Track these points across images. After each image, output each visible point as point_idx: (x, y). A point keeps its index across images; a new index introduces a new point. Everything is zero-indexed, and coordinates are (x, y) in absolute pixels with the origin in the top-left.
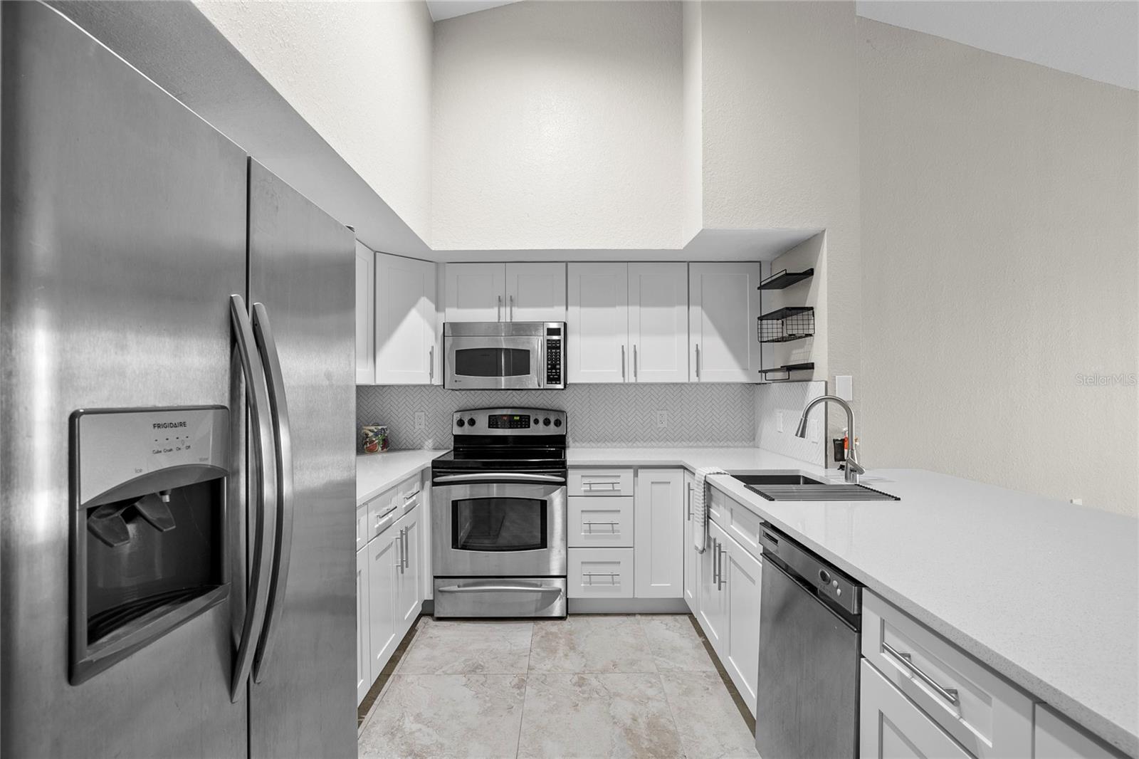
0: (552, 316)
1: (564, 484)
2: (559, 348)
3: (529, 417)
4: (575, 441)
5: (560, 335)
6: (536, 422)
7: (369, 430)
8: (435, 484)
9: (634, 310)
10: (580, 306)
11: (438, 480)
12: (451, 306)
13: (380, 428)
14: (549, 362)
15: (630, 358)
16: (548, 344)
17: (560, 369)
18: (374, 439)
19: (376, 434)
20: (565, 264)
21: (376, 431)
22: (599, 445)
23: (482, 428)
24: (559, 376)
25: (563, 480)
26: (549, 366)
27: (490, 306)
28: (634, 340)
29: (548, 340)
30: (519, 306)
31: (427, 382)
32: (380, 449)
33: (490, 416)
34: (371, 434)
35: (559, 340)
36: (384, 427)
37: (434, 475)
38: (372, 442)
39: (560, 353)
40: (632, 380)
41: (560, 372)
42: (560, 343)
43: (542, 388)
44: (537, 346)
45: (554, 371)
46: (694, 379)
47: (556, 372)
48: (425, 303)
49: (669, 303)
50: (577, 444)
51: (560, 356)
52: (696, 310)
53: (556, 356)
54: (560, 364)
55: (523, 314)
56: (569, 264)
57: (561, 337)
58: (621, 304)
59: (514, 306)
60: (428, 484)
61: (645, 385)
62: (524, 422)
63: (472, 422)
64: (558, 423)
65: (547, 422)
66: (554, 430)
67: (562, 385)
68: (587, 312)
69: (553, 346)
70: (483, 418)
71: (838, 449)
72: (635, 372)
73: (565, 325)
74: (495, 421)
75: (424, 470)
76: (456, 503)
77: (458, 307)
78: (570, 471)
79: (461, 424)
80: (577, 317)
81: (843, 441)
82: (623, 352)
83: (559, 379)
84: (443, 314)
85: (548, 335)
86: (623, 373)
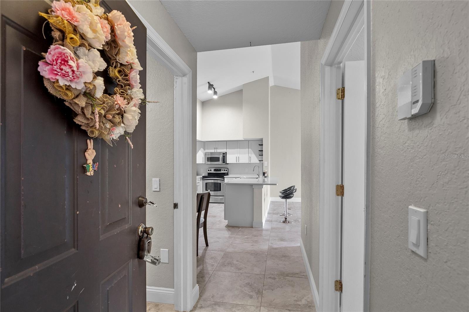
0: (224, 151)
1: (224, 180)
3: (221, 169)
4: (231, 174)
6: (222, 170)
8: (203, 180)
9: (239, 150)
11: (203, 179)
12: (206, 149)
14: (223, 159)
15: (238, 158)
23: (213, 172)
27: (213, 149)
28: (239, 155)
30: (218, 149)
31: (202, 163)
33: (214, 169)
37: (203, 178)
40: (238, 163)
43: (221, 164)
44: (221, 157)
46: (250, 162)
48: (202, 149)
49: (245, 148)
51: (225, 158)
52: (250, 149)
54: (225, 160)
55: (219, 151)
57: (225, 155)
58: (236, 149)
60: (202, 180)
61: (240, 163)
62: (220, 170)
63: (211, 170)
64: (226, 170)
65: (224, 170)
66: (225, 172)
67: (225, 164)
68: (230, 150)
69: (224, 156)
70: (213, 170)
71: (264, 174)
72: (239, 161)
73: (226, 153)
74: (215, 170)
75: (201, 178)
76: (206, 183)
77: (208, 149)
78: (225, 178)
79: (209, 170)
80: (228, 151)
81: (265, 172)
82: (236, 158)
83: (224, 162)
84: (205, 151)
85: (223, 154)
86: (236, 161)
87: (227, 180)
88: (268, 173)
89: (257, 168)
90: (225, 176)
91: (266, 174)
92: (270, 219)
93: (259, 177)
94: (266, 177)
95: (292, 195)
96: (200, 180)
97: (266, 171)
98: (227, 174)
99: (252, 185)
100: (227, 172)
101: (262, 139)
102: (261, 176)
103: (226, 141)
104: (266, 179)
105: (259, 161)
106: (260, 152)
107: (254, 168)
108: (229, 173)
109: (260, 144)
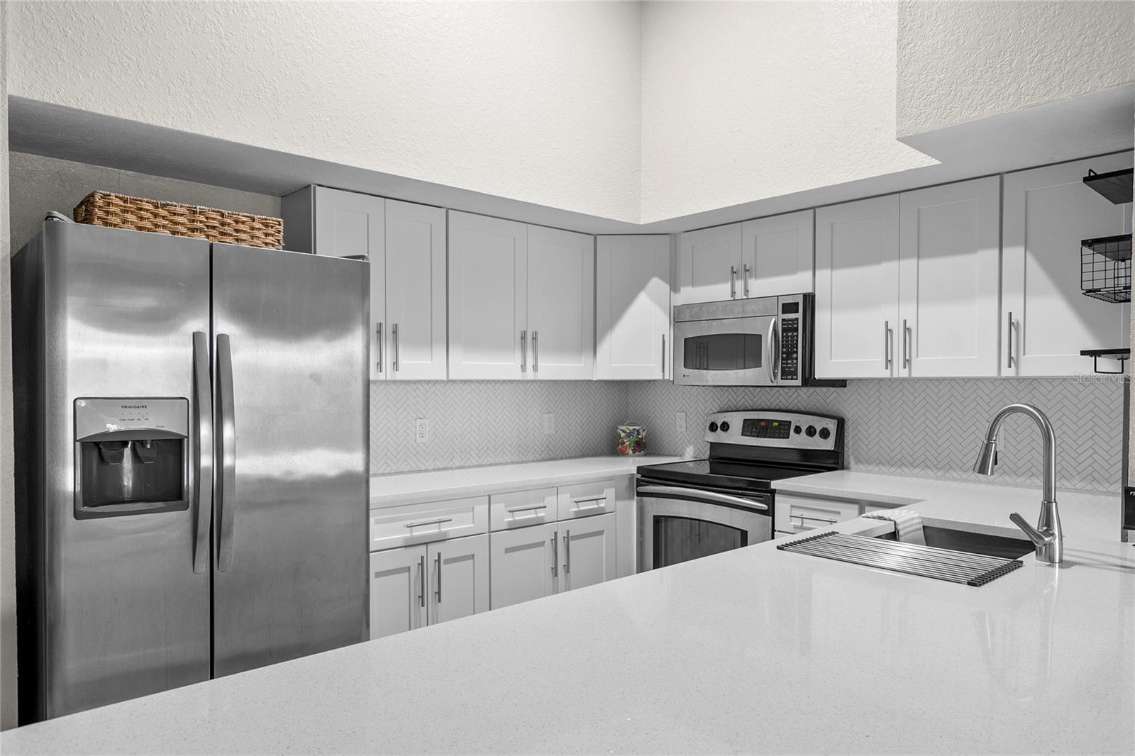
0: (793, 284)
1: (770, 516)
2: (797, 330)
3: (788, 424)
4: (858, 461)
5: (798, 312)
6: (797, 430)
7: (624, 429)
8: (638, 495)
9: (909, 264)
10: (832, 269)
11: (640, 489)
12: (686, 285)
13: (631, 428)
14: (785, 350)
15: (897, 341)
16: (783, 324)
17: (797, 359)
18: (625, 441)
19: (628, 435)
20: (812, 211)
21: (628, 431)
22: (892, 470)
23: (735, 437)
24: (796, 368)
25: (764, 507)
26: (784, 356)
27: (724, 281)
28: (908, 311)
29: (783, 320)
30: (757, 277)
31: (660, 377)
32: (631, 452)
33: (745, 422)
34: (623, 435)
35: (797, 319)
36: (637, 428)
37: (640, 482)
38: (624, 443)
39: (797, 336)
40: (904, 373)
41: (797, 364)
42: (797, 323)
43: (775, 384)
45: (790, 362)
46: (1008, 372)
47: (792, 363)
48: (657, 285)
49: (970, 249)
50: (861, 467)
51: (797, 341)
52: (1014, 254)
53: (792, 341)
54: (797, 352)
55: (762, 287)
56: (817, 210)
57: (799, 315)
58: (890, 259)
59: (751, 277)
60: (634, 493)
61: (919, 379)
62: (782, 430)
63: (725, 427)
64: (825, 434)
65: (811, 432)
66: (818, 444)
67: (798, 382)
68: (841, 275)
69: (789, 327)
70: (736, 421)
72: (907, 362)
73: (809, 300)
74: (751, 427)
75: (629, 477)
76: (659, 521)
77: (693, 285)
78: (777, 498)
79: (713, 427)
80: (826, 284)
82: (889, 331)
83: (795, 373)
84: (678, 296)
85: (783, 312)
86: (889, 362)
87: (796, 512)
98: (832, 461)
100: (829, 445)
103: (814, 209)
105: (1083, 353)
106: (1111, 264)
107: (986, 430)
108: (850, 456)
109: (1097, 177)
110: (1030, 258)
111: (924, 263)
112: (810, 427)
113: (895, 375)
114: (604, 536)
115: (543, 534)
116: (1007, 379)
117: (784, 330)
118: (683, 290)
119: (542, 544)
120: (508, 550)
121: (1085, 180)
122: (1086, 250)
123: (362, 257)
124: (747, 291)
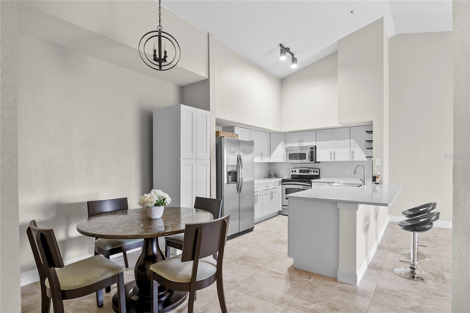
0: (312, 144)
1: (311, 186)
2: (313, 152)
3: (309, 170)
4: (323, 177)
6: (311, 171)
7: (272, 172)
8: (282, 184)
9: (334, 141)
10: (320, 141)
11: (282, 183)
15: (333, 154)
17: (313, 158)
20: (315, 131)
23: (298, 173)
25: (310, 185)
26: (311, 157)
27: (297, 143)
28: (334, 150)
29: (310, 151)
30: (304, 142)
31: (283, 161)
32: (274, 177)
33: (300, 170)
36: (275, 172)
37: (282, 182)
38: (272, 175)
39: (313, 154)
40: (334, 160)
43: (309, 163)
44: (307, 152)
46: (352, 160)
48: (282, 143)
49: (345, 139)
52: (352, 140)
55: (305, 144)
57: (314, 150)
58: (331, 140)
60: (281, 184)
61: (336, 161)
62: (308, 171)
63: (295, 171)
64: (317, 172)
66: (315, 174)
67: (314, 162)
68: (321, 143)
69: (312, 152)
70: (298, 170)
71: (374, 178)
72: (334, 158)
73: (315, 147)
75: (280, 181)
76: (286, 189)
77: (290, 143)
78: (312, 183)
79: (292, 171)
80: (318, 144)
81: (376, 176)
82: (331, 153)
83: (313, 160)
84: (286, 145)
85: (311, 149)
86: (331, 158)
87: (316, 185)
88: (382, 178)
89: (360, 170)
90: (312, 181)
91: (379, 179)
92: (378, 263)
93: (364, 184)
94: (377, 183)
95: (428, 226)
96: (277, 184)
97: (379, 174)
98: (318, 177)
99: (337, 203)
100: (318, 174)
101: (372, 122)
102: (369, 181)
103: (316, 130)
104: (378, 187)
105: (366, 157)
106: (368, 143)
107: (355, 168)
108: (321, 176)
109: (367, 131)
110: (355, 141)
111: (337, 141)
112: (314, 171)
113: (332, 161)
114: (277, 193)
115: (269, 192)
116: (352, 161)
117: (311, 153)
118: (288, 144)
119: (269, 193)
120: (265, 194)
121: (366, 132)
122: (366, 142)
123: (253, 141)
124: (302, 145)
